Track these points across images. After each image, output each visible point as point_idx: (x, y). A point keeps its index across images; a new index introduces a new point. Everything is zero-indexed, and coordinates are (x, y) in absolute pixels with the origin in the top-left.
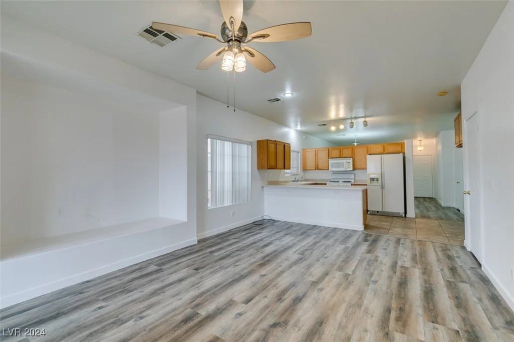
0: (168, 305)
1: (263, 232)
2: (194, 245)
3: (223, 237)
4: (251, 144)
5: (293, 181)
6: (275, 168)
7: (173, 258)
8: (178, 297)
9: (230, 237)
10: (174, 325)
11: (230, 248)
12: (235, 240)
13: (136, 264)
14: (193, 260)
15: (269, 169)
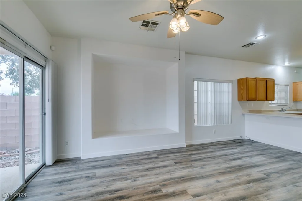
0: (150, 178)
1: (238, 148)
2: (183, 148)
3: (204, 146)
4: (232, 82)
5: (279, 111)
6: (256, 99)
7: (168, 152)
8: (157, 176)
9: (209, 148)
10: (146, 191)
11: (204, 155)
12: (211, 150)
13: (149, 151)
14: (177, 156)
15: (248, 100)
